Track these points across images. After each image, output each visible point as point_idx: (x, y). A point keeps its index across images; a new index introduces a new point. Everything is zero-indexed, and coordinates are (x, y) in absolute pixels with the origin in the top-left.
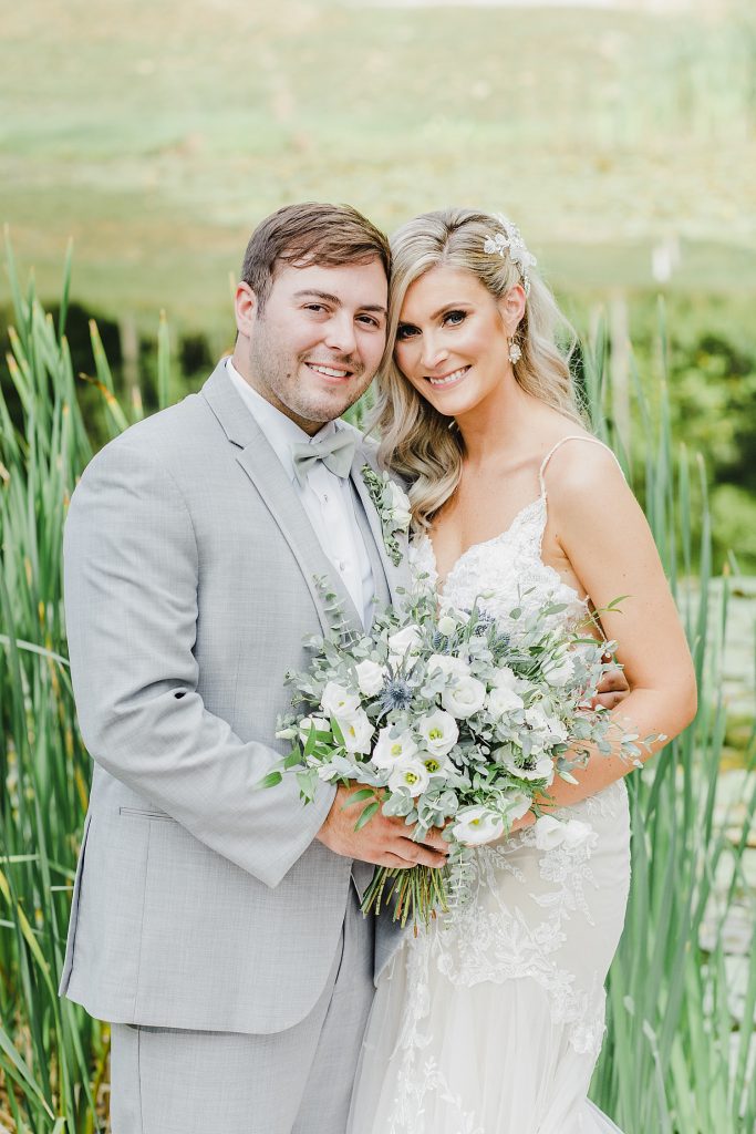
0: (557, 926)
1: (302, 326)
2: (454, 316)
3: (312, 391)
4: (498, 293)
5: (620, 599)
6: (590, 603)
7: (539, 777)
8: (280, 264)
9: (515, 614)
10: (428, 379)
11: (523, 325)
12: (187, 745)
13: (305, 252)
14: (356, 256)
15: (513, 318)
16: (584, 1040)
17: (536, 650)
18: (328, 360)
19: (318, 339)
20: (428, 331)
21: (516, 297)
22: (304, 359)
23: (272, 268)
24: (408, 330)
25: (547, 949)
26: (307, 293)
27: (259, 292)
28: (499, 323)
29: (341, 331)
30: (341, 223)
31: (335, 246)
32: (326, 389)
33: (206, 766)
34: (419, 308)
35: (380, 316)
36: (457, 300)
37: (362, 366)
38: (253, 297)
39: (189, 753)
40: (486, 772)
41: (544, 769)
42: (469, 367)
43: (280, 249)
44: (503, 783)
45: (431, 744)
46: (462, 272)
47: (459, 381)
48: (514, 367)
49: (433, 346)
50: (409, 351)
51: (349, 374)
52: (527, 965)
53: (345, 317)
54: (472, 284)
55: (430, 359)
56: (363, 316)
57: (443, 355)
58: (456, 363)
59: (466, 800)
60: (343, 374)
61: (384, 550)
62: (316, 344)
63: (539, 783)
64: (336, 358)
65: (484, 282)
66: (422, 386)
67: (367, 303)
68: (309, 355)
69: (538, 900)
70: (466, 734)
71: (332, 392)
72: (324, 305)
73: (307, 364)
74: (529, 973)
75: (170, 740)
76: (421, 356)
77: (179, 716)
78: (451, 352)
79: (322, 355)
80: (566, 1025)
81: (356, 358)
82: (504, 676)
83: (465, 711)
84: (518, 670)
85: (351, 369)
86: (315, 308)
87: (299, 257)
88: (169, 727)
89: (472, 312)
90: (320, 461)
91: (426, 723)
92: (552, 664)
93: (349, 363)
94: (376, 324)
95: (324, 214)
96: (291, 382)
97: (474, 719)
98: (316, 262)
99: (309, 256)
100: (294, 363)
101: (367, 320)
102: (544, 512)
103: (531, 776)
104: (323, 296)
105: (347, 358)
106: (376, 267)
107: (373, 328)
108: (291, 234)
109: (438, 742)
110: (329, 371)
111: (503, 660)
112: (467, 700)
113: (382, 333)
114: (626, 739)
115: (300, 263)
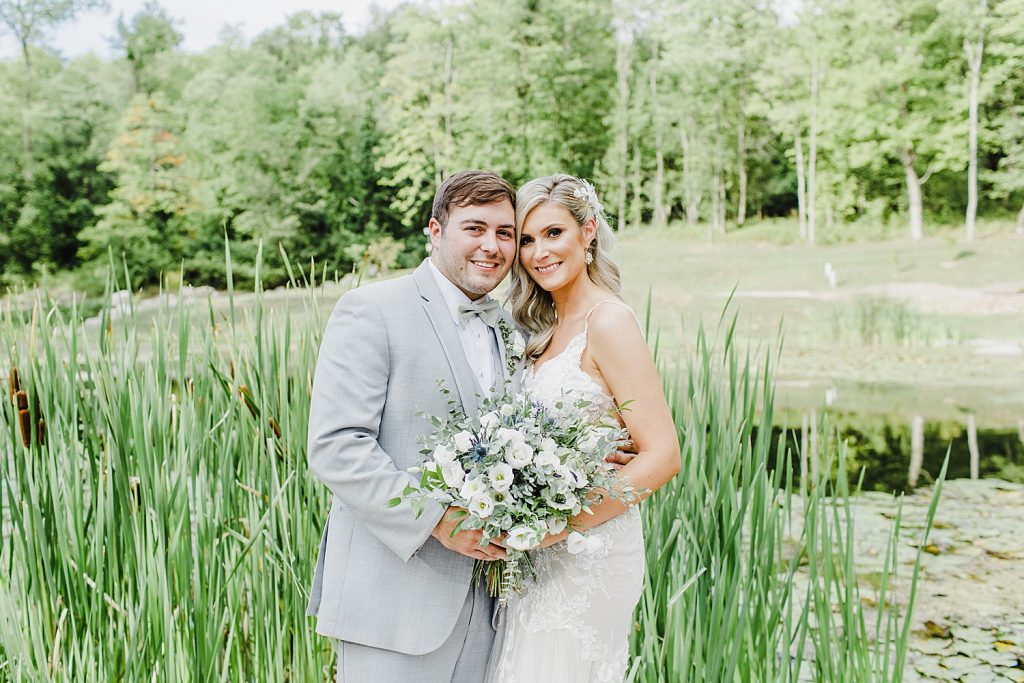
0: (585, 598)
1: (468, 240)
2: (555, 232)
3: (475, 277)
4: (581, 222)
5: (629, 402)
6: (615, 400)
7: (567, 508)
8: (451, 206)
9: (559, 406)
10: (537, 268)
11: (594, 242)
12: (357, 465)
13: (466, 197)
14: (493, 197)
15: (589, 238)
16: (606, 674)
17: (573, 430)
18: (484, 259)
19: (477, 245)
20: (538, 240)
21: (591, 226)
22: (470, 258)
23: (447, 208)
24: (527, 240)
25: (578, 612)
26: (467, 221)
27: (441, 223)
28: (581, 239)
29: (490, 241)
30: (485, 179)
31: (481, 192)
32: (483, 275)
33: (366, 481)
34: (534, 227)
35: (511, 231)
36: (556, 222)
37: (504, 260)
38: (439, 226)
39: (357, 471)
40: (531, 502)
41: (571, 502)
42: (560, 263)
43: (451, 197)
44: (543, 511)
45: (496, 484)
46: (560, 206)
47: (555, 270)
48: (588, 266)
49: (540, 249)
50: (527, 252)
51: (496, 265)
52: (566, 621)
53: (491, 233)
54: (565, 213)
55: (539, 255)
56: (501, 231)
57: (547, 254)
58: (554, 259)
59: (518, 520)
60: (492, 265)
61: (505, 365)
62: (476, 249)
63: (568, 512)
64: (488, 257)
65: (572, 213)
66: (534, 273)
67: (503, 224)
68: (472, 256)
69: (573, 580)
70: (519, 478)
71: (487, 276)
72: (478, 227)
73: (472, 261)
74: (567, 626)
75: (346, 463)
76: (534, 254)
77: (355, 448)
78: (551, 252)
79: (479, 256)
80: (592, 662)
81: (499, 255)
82: (549, 444)
83: (519, 464)
84: (560, 441)
85: (498, 262)
86: (473, 229)
87: (463, 200)
88: (348, 454)
89: (565, 230)
90: (477, 315)
91: (493, 471)
92: (582, 439)
93: (496, 259)
94: (509, 235)
95: (474, 175)
96: (463, 272)
97: (525, 469)
98: (471, 203)
99: (467, 200)
100: (464, 261)
101: (504, 233)
102: (585, 341)
103: (561, 507)
104: (477, 222)
105: (494, 256)
106: (507, 203)
107: (508, 238)
108: (457, 188)
109: (501, 482)
110: (484, 265)
111: (548, 434)
112: (521, 457)
113: (513, 240)
114: (626, 490)
115: (462, 204)
